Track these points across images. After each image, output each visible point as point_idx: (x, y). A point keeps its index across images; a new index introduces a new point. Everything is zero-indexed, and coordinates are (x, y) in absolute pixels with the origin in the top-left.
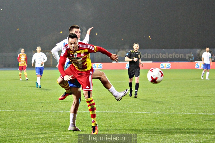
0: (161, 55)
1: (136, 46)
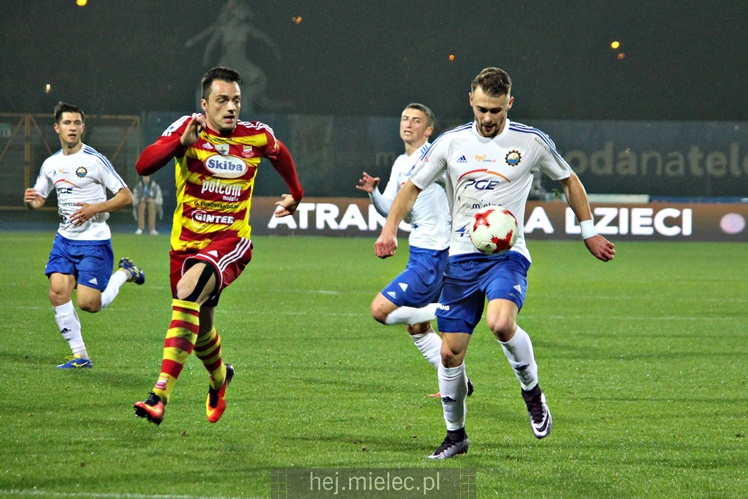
0: (695, 155)
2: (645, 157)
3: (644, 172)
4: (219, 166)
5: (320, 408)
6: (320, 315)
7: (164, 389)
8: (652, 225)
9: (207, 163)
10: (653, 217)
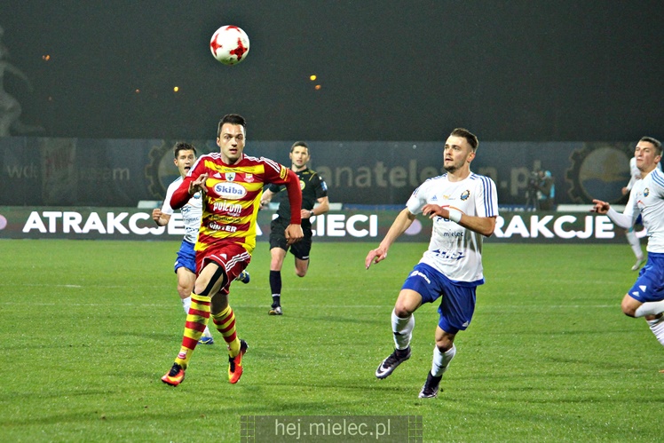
1: (297, 152)
2: (339, 172)
3: (338, 184)
4: (225, 190)
5: (66, 384)
6: (66, 305)
7: (184, 359)
8: (345, 229)
9: (216, 188)
10: (345, 222)
